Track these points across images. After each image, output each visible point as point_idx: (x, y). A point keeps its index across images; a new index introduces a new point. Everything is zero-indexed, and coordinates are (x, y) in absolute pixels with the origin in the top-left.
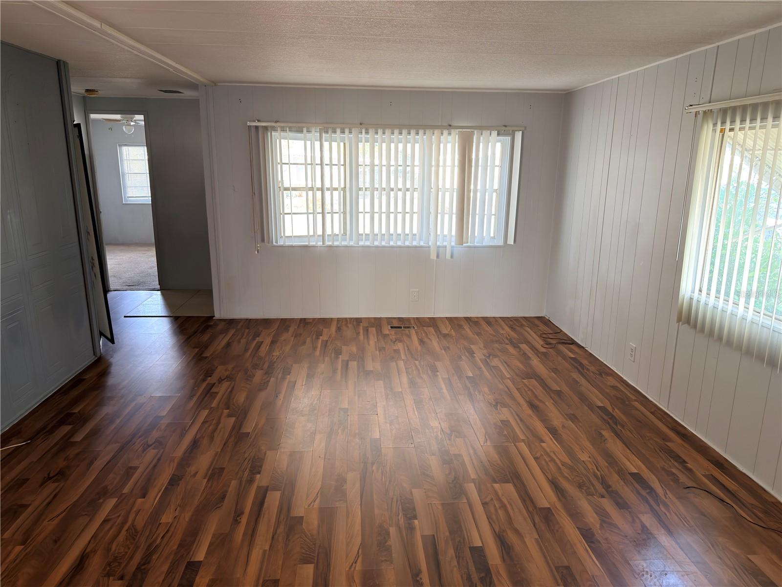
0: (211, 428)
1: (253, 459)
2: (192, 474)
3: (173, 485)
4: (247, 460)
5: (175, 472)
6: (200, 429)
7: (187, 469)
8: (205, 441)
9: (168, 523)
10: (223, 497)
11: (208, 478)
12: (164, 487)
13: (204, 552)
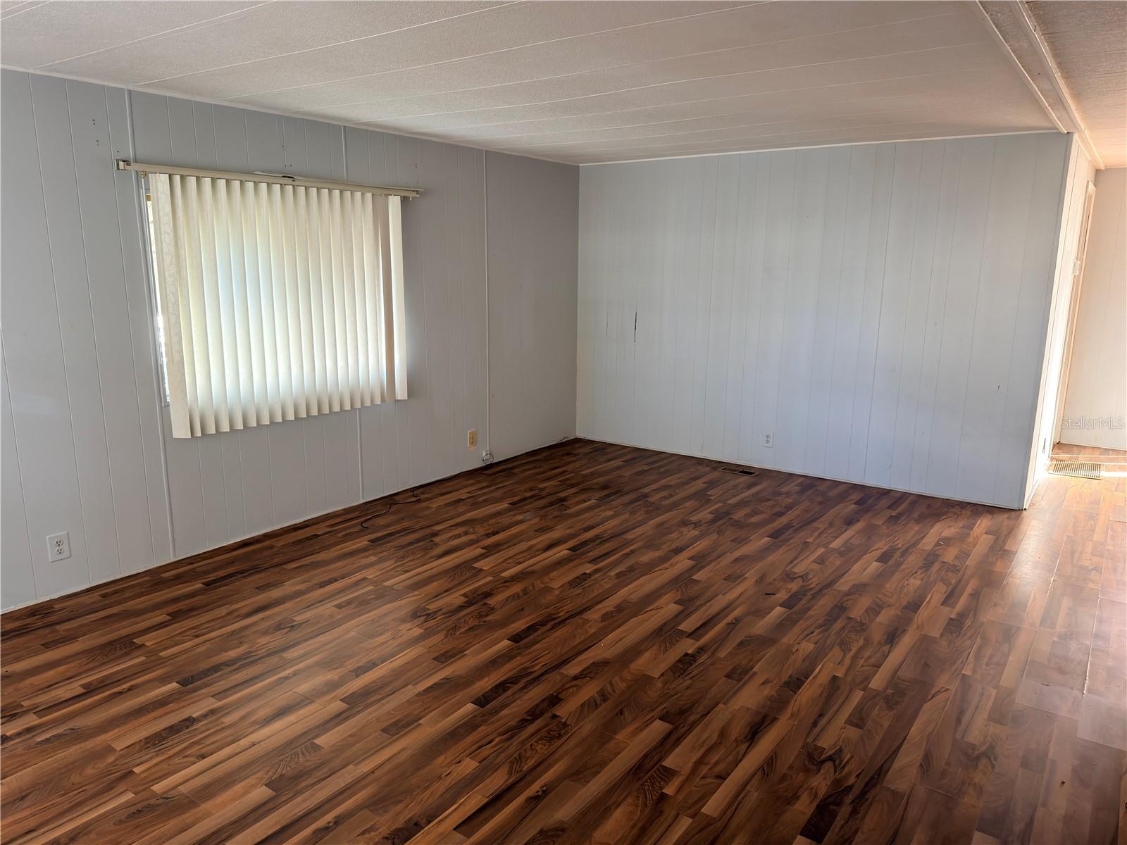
0: (716, 758)
1: (683, 674)
2: (770, 684)
3: (798, 679)
4: (691, 676)
5: (793, 696)
6: (737, 762)
7: (775, 694)
8: (736, 731)
9: (808, 641)
10: (741, 644)
11: (751, 672)
12: (809, 680)
13: (774, 611)
